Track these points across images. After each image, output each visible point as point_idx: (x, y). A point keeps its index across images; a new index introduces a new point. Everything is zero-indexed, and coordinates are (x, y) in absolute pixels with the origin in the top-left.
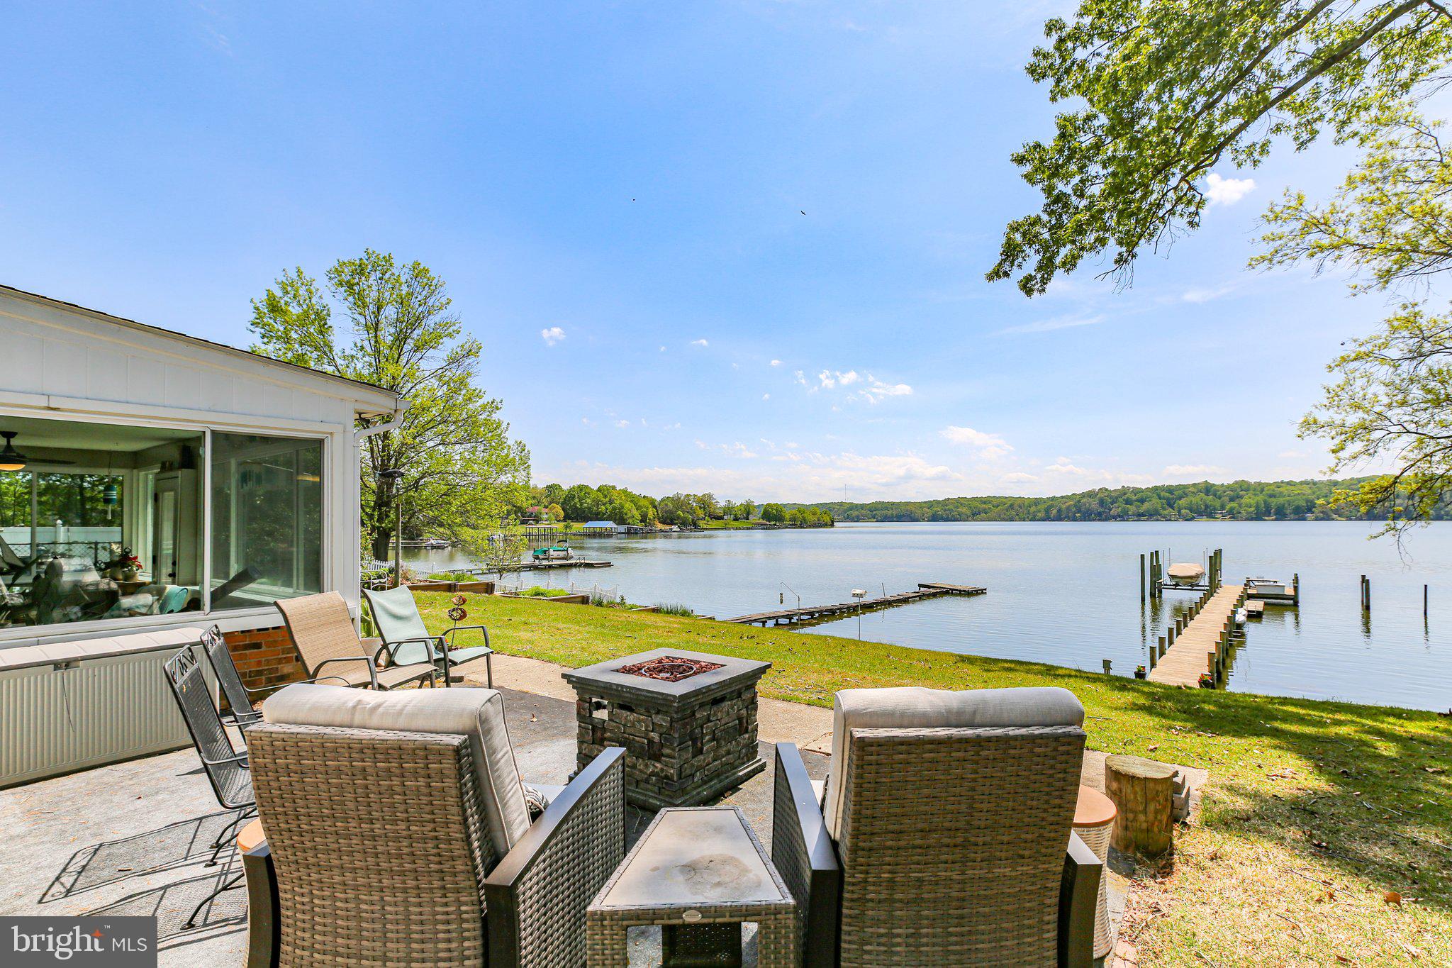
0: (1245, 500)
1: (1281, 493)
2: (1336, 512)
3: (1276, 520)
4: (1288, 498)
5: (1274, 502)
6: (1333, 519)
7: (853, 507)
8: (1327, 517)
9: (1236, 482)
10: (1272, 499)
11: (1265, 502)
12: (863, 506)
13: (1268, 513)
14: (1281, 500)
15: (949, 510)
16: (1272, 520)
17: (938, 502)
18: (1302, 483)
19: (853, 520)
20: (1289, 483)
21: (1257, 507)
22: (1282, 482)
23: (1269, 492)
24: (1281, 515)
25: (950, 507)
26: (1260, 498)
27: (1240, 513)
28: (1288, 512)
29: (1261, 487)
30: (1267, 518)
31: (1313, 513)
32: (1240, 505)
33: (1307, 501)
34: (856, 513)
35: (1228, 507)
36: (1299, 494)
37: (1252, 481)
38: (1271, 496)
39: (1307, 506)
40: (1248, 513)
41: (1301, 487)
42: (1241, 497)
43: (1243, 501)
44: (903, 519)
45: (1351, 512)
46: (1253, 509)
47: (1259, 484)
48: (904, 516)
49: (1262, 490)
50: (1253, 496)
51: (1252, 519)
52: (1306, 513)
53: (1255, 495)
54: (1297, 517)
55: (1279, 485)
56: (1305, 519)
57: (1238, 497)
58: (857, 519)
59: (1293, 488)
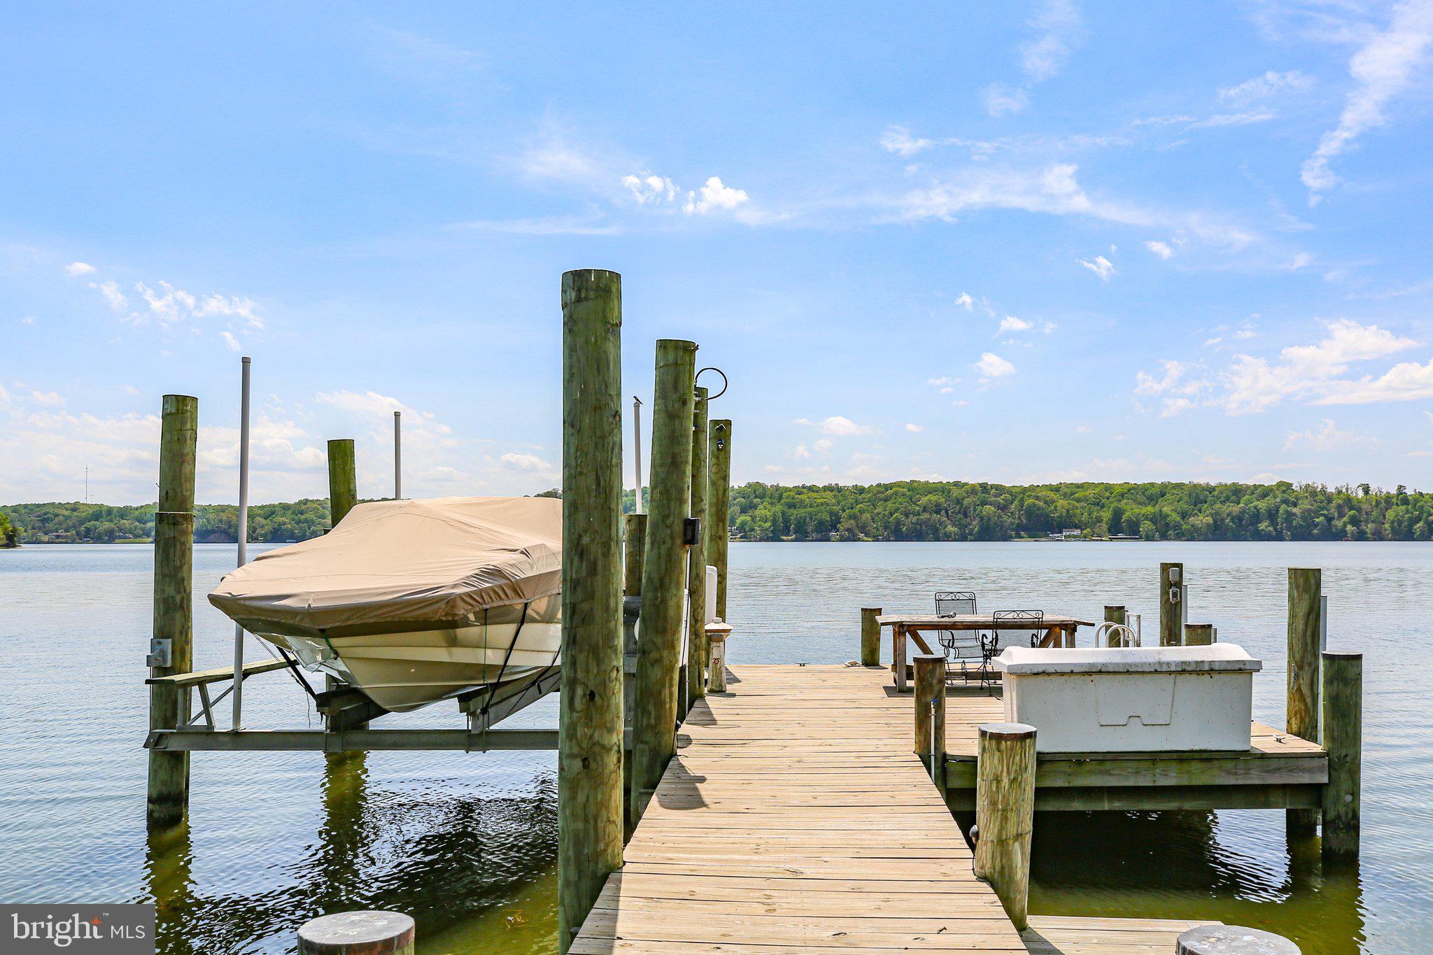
0: (761, 512)
1: (802, 502)
2: (862, 528)
3: (796, 540)
4: (809, 510)
5: (794, 513)
6: (859, 540)
7: (100, 513)
8: (851, 537)
9: (749, 485)
10: (792, 511)
11: (783, 513)
12: (124, 513)
13: (786, 531)
14: (802, 512)
15: (306, 521)
16: (792, 541)
17: (285, 507)
18: (826, 489)
19: (98, 539)
20: (812, 489)
21: (774, 522)
22: (804, 487)
23: (788, 501)
24: (802, 534)
25: (310, 516)
26: (778, 508)
27: (752, 530)
28: (810, 529)
29: (778, 494)
30: (785, 538)
31: (838, 531)
32: (753, 518)
33: (831, 513)
34: (107, 525)
35: (738, 522)
36: (822, 504)
37: (769, 484)
38: (791, 506)
39: (831, 521)
40: (763, 530)
41: (823, 494)
42: (755, 507)
43: (757, 512)
44: (212, 537)
45: (878, 530)
46: (768, 524)
47: (777, 488)
48: (213, 532)
49: (781, 497)
50: (769, 506)
51: (768, 540)
52: (830, 531)
53: (772, 504)
54: (819, 536)
55: (799, 490)
56: (828, 540)
57: (751, 507)
58: (109, 537)
59: (814, 495)
